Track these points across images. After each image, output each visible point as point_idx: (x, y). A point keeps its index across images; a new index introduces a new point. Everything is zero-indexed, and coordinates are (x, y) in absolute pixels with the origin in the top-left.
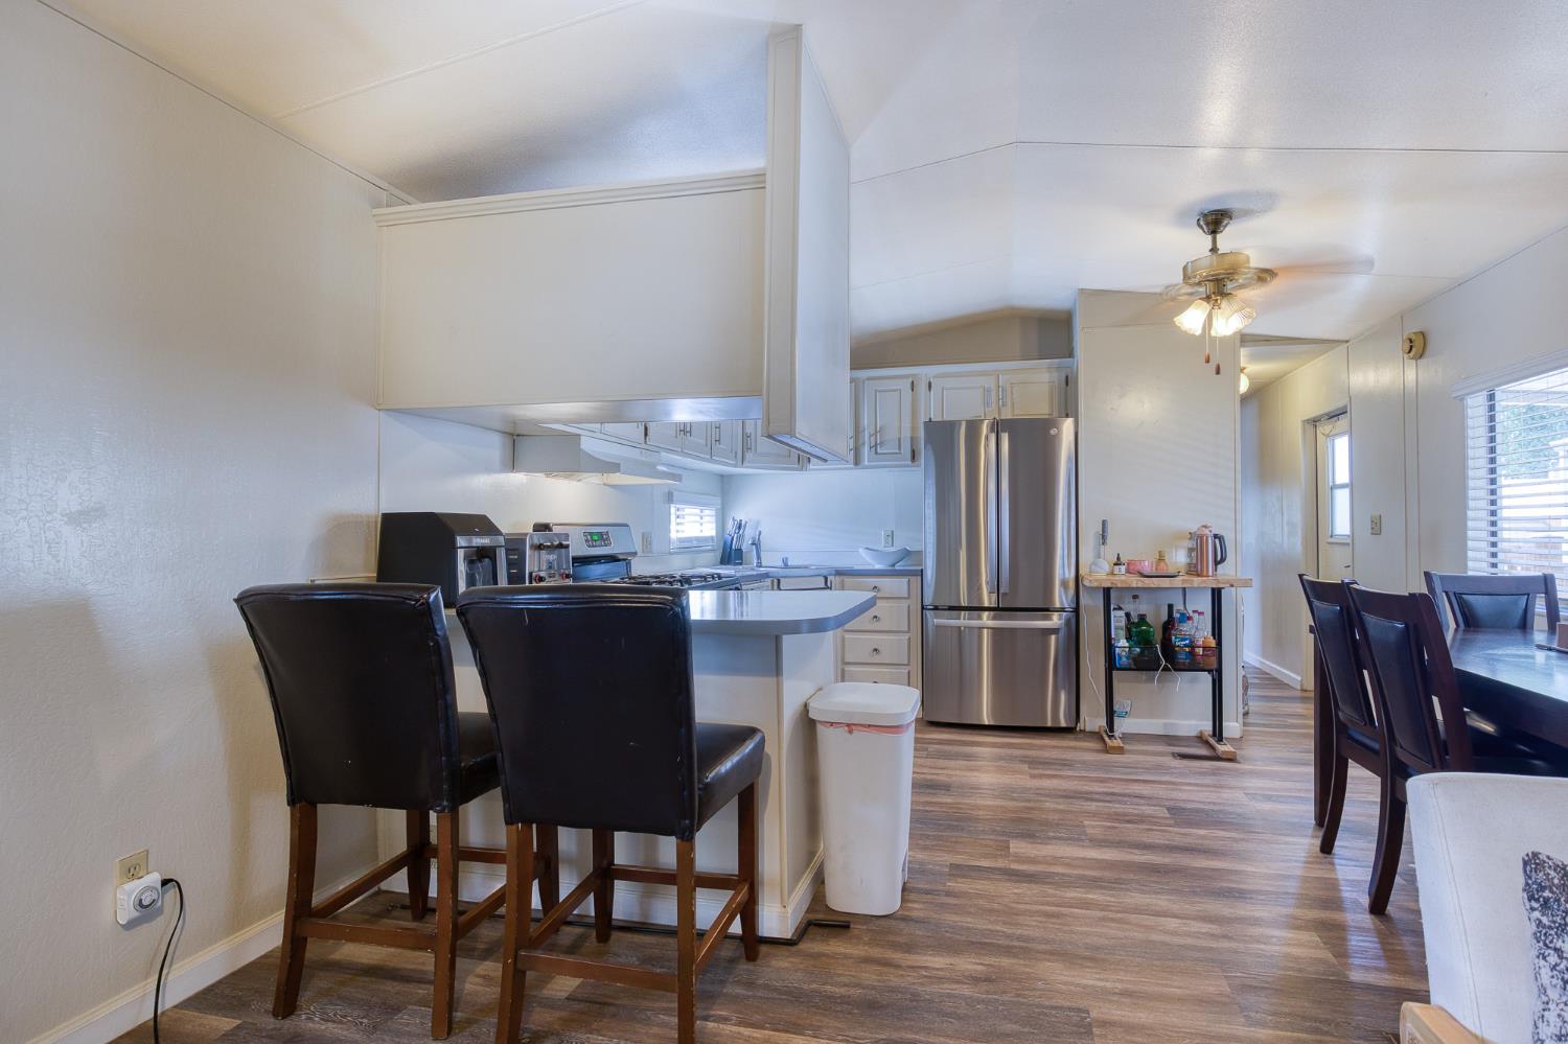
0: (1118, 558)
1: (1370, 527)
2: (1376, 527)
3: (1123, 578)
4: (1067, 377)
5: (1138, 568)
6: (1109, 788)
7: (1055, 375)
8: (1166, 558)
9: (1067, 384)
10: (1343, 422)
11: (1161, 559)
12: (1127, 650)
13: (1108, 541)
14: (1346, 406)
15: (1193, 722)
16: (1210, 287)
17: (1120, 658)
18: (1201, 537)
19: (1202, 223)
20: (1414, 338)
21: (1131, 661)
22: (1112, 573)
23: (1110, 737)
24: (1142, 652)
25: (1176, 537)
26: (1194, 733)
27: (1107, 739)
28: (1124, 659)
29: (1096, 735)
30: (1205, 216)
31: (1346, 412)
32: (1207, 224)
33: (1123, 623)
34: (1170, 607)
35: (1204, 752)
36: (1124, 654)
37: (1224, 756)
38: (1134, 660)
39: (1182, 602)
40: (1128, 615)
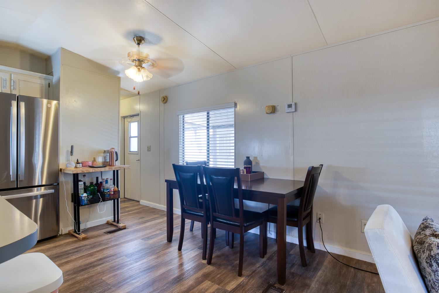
0: (78, 161)
1: (147, 149)
2: (149, 149)
3: (81, 169)
4: (49, 83)
5: (87, 164)
6: (97, 257)
7: (43, 82)
8: (96, 160)
9: (49, 87)
10: (137, 118)
11: (94, 160)
12: (86, 197)
13: (74, 154)
14: (139, 114)
15: (104, 219)
16: (137, 63)
17: (84, 201)
18: (112, 152)
19: (135, 39)
20: (165, 97)
21: (88, 201)
22: (76, 167)
23: (79, 234)
24: (93, 197)
25: (99, 152)
26: (105, 222)
27: (77, 235)
28: (86, 201)
29: (69, 235)
30: (137, 37)
31: (139, 115)
32: (137, 40)
33: (83, 187)
34: (97, 178)
35: (113, 228)
36: (85, 199)
37: (122, 228)
38: (89, 200)
39: (101, 176)
40: (84, 183)
